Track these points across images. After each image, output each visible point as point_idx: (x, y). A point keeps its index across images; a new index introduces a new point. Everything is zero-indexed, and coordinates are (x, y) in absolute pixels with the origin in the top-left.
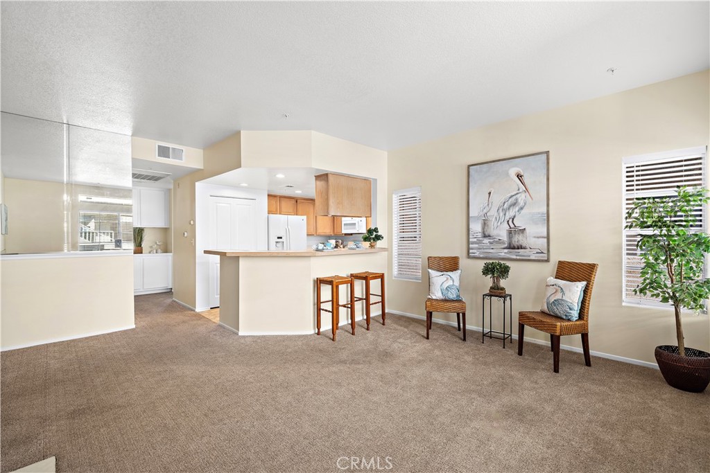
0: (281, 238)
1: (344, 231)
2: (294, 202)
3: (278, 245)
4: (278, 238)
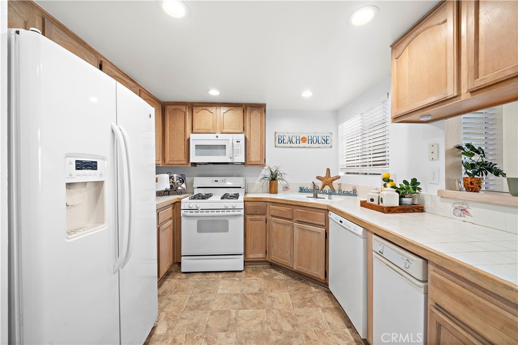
1: (194, 159)
4: (81, 165)
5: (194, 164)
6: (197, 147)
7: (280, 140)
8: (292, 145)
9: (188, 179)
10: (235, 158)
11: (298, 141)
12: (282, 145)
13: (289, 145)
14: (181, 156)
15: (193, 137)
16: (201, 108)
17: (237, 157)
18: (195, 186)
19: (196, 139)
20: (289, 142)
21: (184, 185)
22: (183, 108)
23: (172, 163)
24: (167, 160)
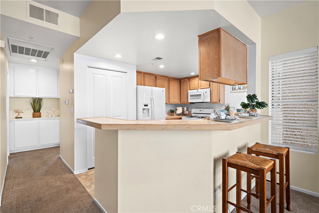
0: (147, 105)
1: (190, 101)
2: (154, 78)
3: (145, 111)
4: (145, 105)
5: (191, 103)
6: (191, 96)
7: (233, 89)
8: (240, 91)
9: (189, 110)
10: (205, 100)
11: (244, 88)
12: (234, 91)
13: (239, 91)
14: (186, 100)
15: (189, 91)
16: (193, 79)
17: (206, 100)
18: (192, 112)
19: (190, 92)
20: (238, 89)
21: (187, 112)
22: (186, 80)
23: (183, 103)
24: (182, 101)
